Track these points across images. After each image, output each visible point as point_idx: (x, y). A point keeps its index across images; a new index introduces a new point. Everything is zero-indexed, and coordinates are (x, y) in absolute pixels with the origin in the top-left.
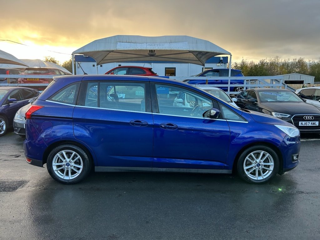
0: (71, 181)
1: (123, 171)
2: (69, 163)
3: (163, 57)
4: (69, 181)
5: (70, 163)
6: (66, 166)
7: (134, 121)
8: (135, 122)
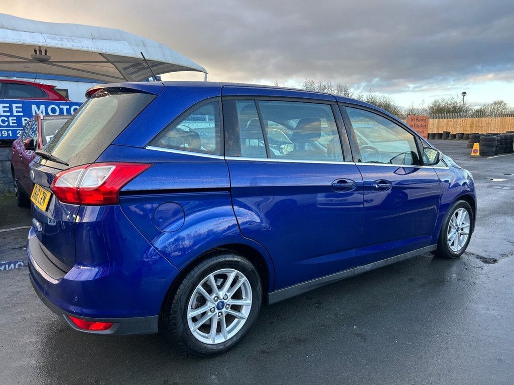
0: (230, 343)
1: (313, 288)
2: (223, 300)
3: (62, 67)
4: (227, 346)
5: (225, 301)
6: (217, 311)
7: (336, 181)
8: (338, 182)
